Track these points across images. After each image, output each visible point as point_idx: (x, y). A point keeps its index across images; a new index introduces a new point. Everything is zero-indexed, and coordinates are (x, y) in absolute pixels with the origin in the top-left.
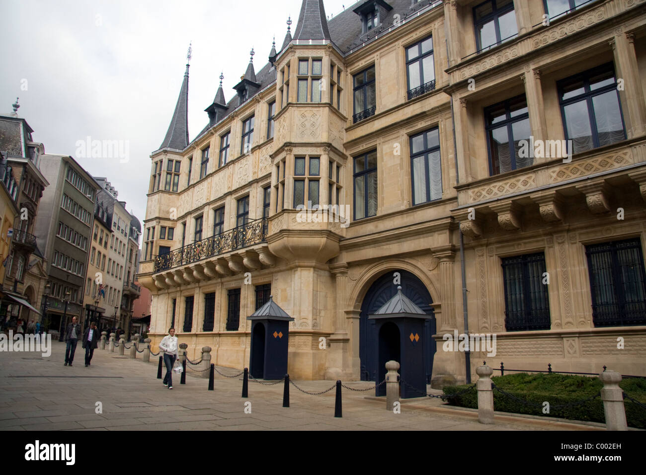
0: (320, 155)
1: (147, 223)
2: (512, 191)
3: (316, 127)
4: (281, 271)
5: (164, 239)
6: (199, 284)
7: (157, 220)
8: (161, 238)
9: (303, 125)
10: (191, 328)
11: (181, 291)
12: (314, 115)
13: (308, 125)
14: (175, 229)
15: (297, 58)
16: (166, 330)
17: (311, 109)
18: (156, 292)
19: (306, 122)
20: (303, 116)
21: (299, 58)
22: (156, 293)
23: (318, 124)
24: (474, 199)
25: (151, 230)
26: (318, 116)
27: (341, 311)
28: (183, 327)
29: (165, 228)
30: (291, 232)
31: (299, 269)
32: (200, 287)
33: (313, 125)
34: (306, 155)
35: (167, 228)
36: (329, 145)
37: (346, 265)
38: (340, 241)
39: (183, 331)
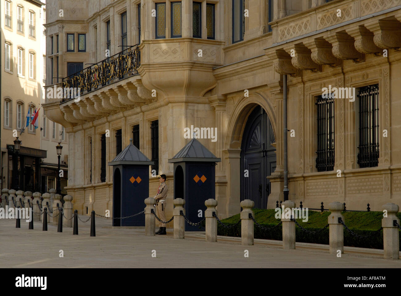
1: (49, 29)
2: (299, 33)
4: (161, 106)
5: (73, 51)
6: (107, 118)
7: (60, 25)
8: (68, 51)
10: (105, 176)
11: (95, 127)
14: (87, 35)
16: (85, 182)
18: (71, 127)
22: (71, 130)
24: (281, 39)
25: (55, 38)
27: (219, 150)
28: (100, 177)
29: (73, 34)
30: (151, 66)
31: (170, 105)
32: (109, 122)
35: (76, 35)
37: (223, 98)
38: (213, 70)
39: (100, 181)
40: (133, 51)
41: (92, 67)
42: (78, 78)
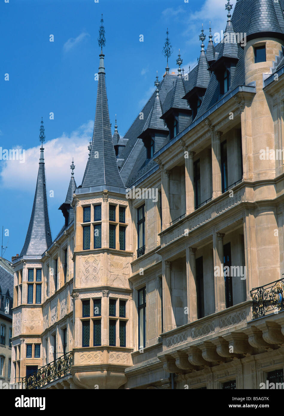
0: (101, 297)
1: (14, 342)
3: (97, 272)
5: (31, 357)
8: (27, 356)
9: (87, 271)
12: (95, 261)
13: (91, 270)
15: (81, 206)
17: (93, 255)
19: (89, 268)
20: (87, 262)
21: (82, 206)
23: (99, 268)
25: (18, 348)
26: (98, 261)
29: (31, 345)
33: (95, 269)
34: (90, 299)
35: (33, 346)
36: (107, 288)
40: (68, 357)
41: (41, 369)
42: (32, 377)
